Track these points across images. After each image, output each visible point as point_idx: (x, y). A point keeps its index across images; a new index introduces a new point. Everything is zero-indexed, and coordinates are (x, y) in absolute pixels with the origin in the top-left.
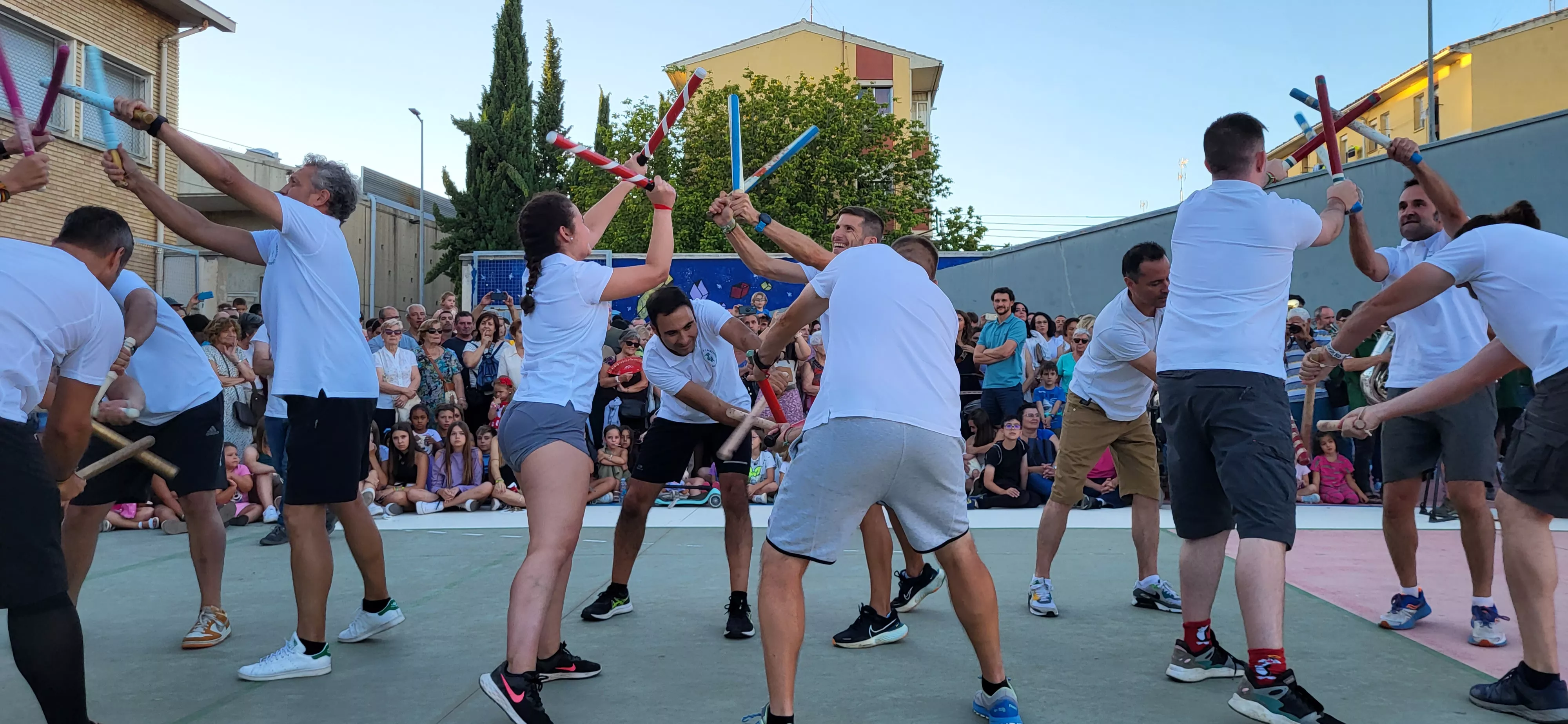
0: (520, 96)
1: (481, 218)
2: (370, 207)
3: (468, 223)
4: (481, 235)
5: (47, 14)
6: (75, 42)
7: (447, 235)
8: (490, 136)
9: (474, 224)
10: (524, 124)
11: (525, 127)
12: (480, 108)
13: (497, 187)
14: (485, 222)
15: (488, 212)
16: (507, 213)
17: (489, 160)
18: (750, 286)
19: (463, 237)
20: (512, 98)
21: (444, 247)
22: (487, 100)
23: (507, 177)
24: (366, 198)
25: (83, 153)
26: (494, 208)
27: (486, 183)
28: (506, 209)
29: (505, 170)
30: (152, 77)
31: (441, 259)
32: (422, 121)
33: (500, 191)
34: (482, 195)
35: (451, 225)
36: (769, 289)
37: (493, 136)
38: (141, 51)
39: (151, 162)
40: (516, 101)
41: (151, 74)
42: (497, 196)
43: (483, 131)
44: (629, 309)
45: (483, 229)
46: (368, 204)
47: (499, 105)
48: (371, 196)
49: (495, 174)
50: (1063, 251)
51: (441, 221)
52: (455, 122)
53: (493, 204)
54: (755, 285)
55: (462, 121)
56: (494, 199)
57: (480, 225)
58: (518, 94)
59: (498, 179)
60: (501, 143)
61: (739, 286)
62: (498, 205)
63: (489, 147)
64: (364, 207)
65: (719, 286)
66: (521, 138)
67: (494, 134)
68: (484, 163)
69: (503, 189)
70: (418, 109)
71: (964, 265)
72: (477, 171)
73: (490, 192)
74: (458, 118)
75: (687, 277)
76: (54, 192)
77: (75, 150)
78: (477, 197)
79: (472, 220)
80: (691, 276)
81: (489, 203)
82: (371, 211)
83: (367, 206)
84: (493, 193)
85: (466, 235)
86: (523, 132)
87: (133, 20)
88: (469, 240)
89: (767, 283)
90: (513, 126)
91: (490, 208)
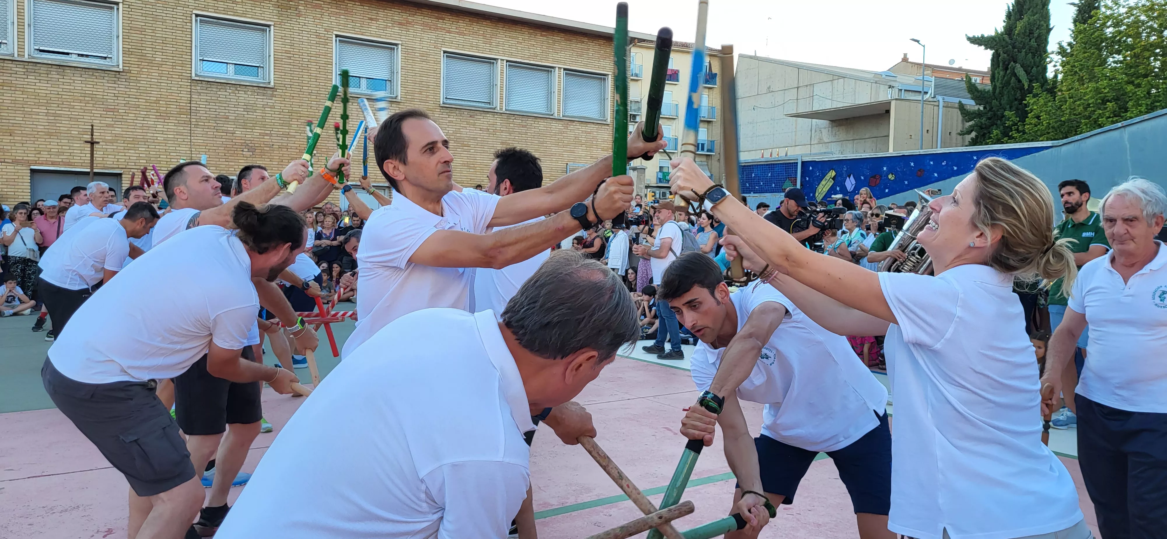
0: (1037, 6)
1: (994, 109)
2: (938, 106)
3: (985, 113)
4: (995, 122)
5: (539, 58)
6: (557, 69)
7: (971, 123)
8: (1004, 43)
9: (989, 115)
10: (1037, 29)
11: (1038, 30)
12: (1004, 22)
13: (1008, 83)
14: (998, 111)
15: (1001, 105)
16: (1016, 102)
17: (1004, 63)
18: (881, 177)
19: (979, 124)
20: (1029, 9)
21: (969, 132)
22: (1009, 15)
23: (1015, 75)
24: (935, 99)
25: (563, 123)
26: (1005, 101)
27: (1000, 81)
28: (1016, 99)
29: (1014, 69)
30: (610, 76)
31: (969, 142)
32: (924, 46)
33: (1010, 87)
34: (998, 91)
35: (973, 116)
36: (893, 178)
37: (1007, 43)
38: (602, 63)
39: (609, 121)
40: (1032, 11)
41: (608, 75)
42: (1007, 90)
43: (996, 41)
44: (811, 195)
45: (997, 117)
46: (936, 104)
47: (1018, 17)
48: (940, 98)
49: (1008, 72)
50: (1126, 137)
51: (964, 114)
52: (969, 39)
53: (1005, 97)
54: (885, 177)
55: (974, 37)
56: (1005, 93)
57: (995, 115)
58: (1035, 5)
59: (1009, 76)
60: (1014, 47)
61: (874, 177)
62: (1009, 97)
63: (1001, 52)
64: (932, 106)
65: (862, 178)
66: (1033, 40)
67: (1009, 41)
68: (1001, 65)
69: (1012, 85)
70: (915, 38)
71: (1037, 154)
72: (996, 72)
73: (1003, 87)
74: (971, 36)
75: (843, 172)
76: (544, 145)
77: (557, 122)
78: (994, 92)
79: (989, 111)
80: (846, 171)
81: (1002, 96)
82: (939, 109)
83: (934, 106)
84: (1005, 88)
85: (981, 123)
86: (1036, 35)
87: (597, 48)
88: (984, 126)
89: (892, 174)
90: (1025, 32)
91: (1002, 101)
